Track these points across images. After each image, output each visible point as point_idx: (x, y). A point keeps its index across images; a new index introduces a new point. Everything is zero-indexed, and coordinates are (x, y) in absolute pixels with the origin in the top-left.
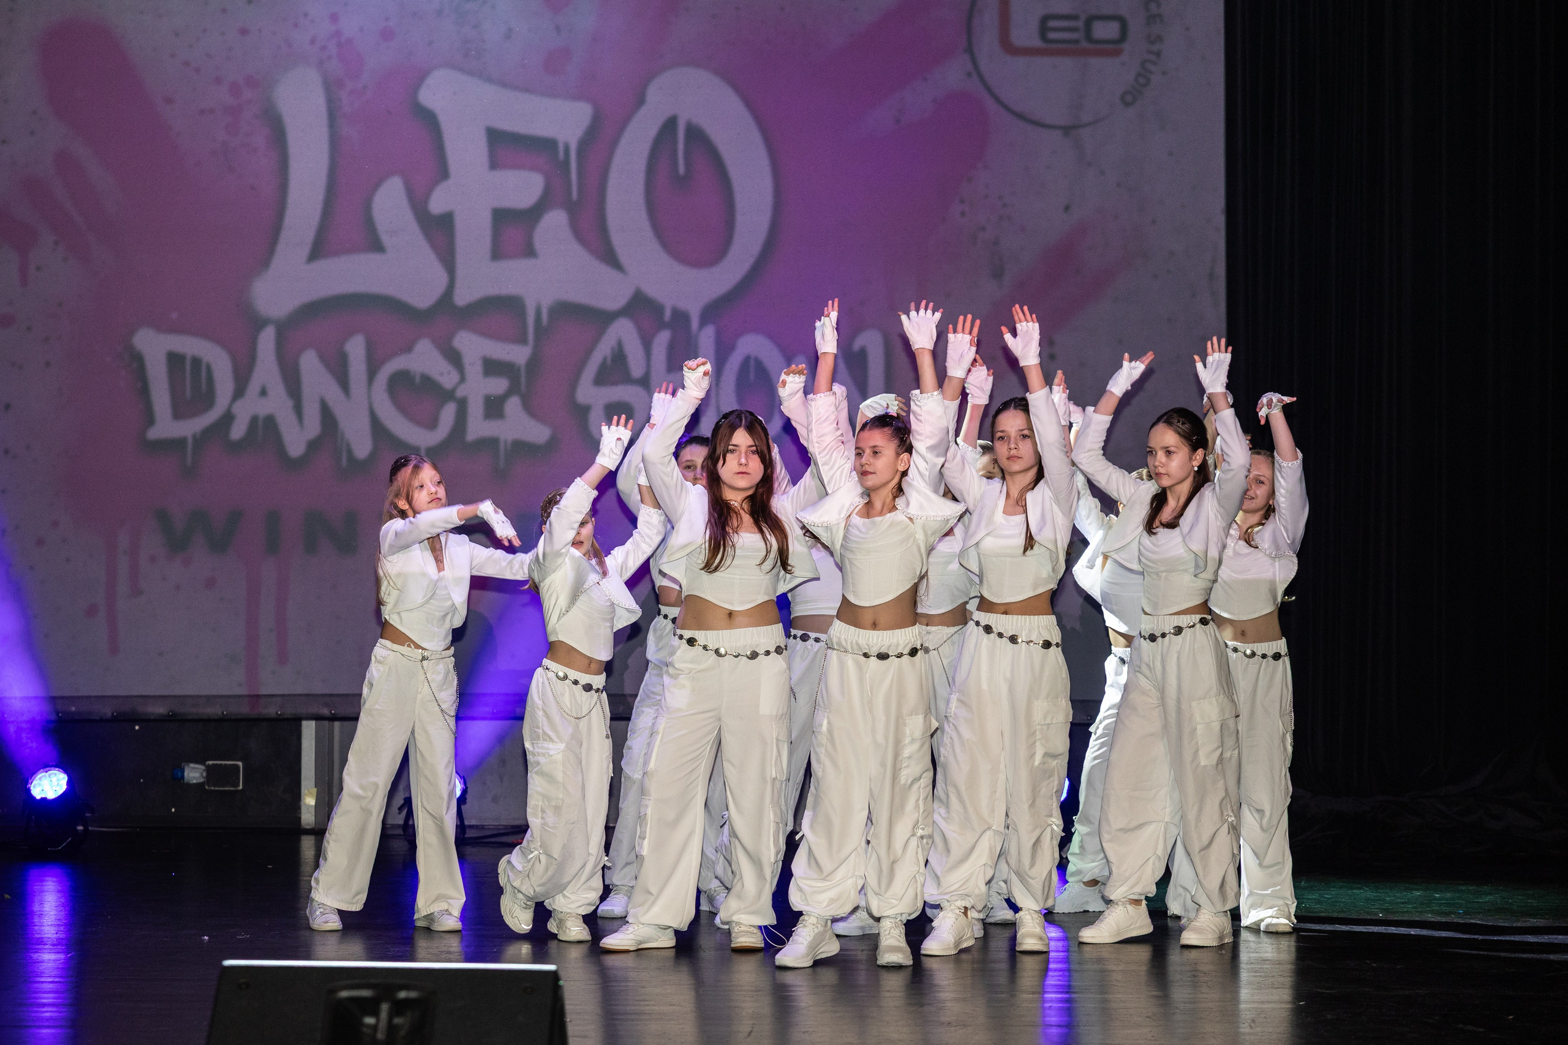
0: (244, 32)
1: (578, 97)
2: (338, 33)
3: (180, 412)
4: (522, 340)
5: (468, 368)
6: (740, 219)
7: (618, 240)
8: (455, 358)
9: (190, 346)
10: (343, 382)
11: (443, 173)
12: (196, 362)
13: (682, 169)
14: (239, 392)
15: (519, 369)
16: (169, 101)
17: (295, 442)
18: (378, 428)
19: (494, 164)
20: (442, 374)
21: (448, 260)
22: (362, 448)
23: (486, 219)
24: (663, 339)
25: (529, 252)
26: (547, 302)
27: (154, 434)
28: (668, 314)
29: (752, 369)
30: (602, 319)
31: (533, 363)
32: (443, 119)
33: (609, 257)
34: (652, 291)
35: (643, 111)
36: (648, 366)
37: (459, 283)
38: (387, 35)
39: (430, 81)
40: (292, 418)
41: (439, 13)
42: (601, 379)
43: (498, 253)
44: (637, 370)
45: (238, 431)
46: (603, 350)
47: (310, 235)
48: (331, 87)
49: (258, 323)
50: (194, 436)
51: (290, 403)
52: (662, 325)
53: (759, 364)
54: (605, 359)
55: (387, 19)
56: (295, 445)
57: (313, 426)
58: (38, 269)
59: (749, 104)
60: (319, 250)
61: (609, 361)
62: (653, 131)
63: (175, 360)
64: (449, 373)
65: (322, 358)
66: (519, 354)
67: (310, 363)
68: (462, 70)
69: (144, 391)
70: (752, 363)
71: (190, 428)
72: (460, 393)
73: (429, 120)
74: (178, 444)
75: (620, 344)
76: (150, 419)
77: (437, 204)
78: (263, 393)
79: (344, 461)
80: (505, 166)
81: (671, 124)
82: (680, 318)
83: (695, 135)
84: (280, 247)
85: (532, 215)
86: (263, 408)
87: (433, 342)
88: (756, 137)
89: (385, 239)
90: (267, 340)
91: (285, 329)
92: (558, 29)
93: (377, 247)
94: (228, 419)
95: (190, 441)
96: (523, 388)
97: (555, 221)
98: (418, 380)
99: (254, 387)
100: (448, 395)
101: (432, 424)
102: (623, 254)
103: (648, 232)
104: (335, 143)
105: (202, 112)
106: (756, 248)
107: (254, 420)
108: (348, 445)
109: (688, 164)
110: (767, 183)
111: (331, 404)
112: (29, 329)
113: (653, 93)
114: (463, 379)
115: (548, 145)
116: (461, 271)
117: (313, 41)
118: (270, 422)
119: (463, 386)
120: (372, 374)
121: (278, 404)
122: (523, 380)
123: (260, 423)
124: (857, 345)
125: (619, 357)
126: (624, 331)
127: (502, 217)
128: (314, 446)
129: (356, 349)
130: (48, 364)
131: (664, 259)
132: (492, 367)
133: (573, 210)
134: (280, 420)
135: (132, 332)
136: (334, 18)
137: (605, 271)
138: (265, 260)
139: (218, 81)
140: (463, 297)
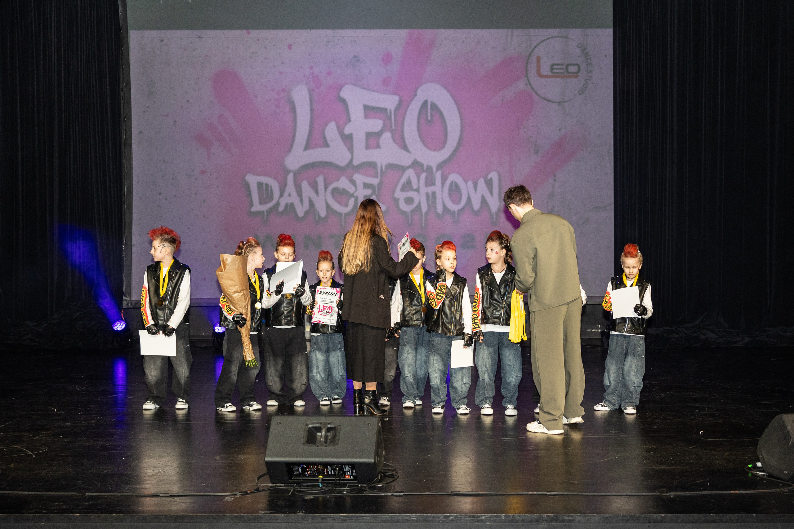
0: (281, 73)
1: (394, 94)
2: (312, 73)
3: (261, 203)
4: (377, 177)
5: (358, 186)
6: (449, 135)
7: (407, 142)
8: (354, 183)
9: (265, 180)
10: (317, 192)
11: (349, 120)
12: (267, 185)
13: (429, 118)
14: (281, 195)
15: (375, 186)
16: (256, 97)
17: (301, 211)
18: (328, 206)
19: (366, 117)
20: (349, 188)
21: (351, 150)
22: (323, 213)
23: (364, 136)
24: (424, 175)
25: (378, 146)
26: (384, 163)
27: (253, 209)
28: (425, 167)
29: (454, 185)
30: (403, 169)
31: (380, 184)
32: (348, 102)
33: (405, 148)
34: (420, 159)
35: (416, 98)
36: (419, 185)
37: (354, 158)
38: (329, 73)
39: (343, 89)
40: (299, 203)
41: (347, 65)
42: (403, 189)
43: (367, 147)
44: (415, 186)
45: (281, 208)
46: (404, 180)
47: (304, 142)
48: (311, 91)
49: (287, 172)
50: (267, 210)
51: (298, 199)
52: (424, 171)
53: (456, 183)
54: (404, 182)
55: (329, 68)
56: (301, 214)
57: (306, 206)
58: (214, 154)
59: (452, 96)
60: (308, 147)
61: (406, 183)
62: (420, 106)
63: (260, 185)
64: (352, 188)
65: (309, 183)
66: (375, 181)
67: (305, 185)
68: (354, 85)
69: (249, 195)
70: (454, 183)
71: (265, 208)
72: (355, 195)
73: (344, 102)
74: (261, 213)
75: (409, 177)
76: (252, 205)
77: (347, 131)
78: (290, 195)
79: (317, 218)
80: (370, 118)
81: (425, 103)
82: (429, 168)
83: (434, 107)
84: (294, 146)
85: (379, 134)
86: (290, 200)
87: (346, 177)
88: (455, 107)
89: (330, 143)
90: (290, 177)
91: (297, 174)
92: (387, 70)
93: (327, 146)
94: (278, 204)
95: (265, 212)
96: (377, 193)
97: (387, 136)
98: (341, 190)
99: (286, 194)
100: (352, 195)
101: (346, 205)
102: (410, 147)
103: (418, 140)
104: (312, 110)
105: (267, 101)
106: (455, 144)
107: (287, 204)
108: (318, 212)
109: (431, 116)
110: (458, 122)
111: (312, 199)
112: (211, 175)
113: (419, 92)
114: (356, 190)
115: (384, 110)
116: (355, 154)
117: (304, 76)
118: (292, 205)
119: (356, 192)
120: (326, 188)
121: (294, 199)
122: (377, 190)
123: (289, 206)
124: (489, 177)
125: (409, 182)
126: (410, 173)
127: (369, 135)
128: (306, 213)
129: (320, 180)
130: (217, 187)
131: (424, 149)
132: (366, 186)
133: (393, 132)
134: (295, 204)
135: (245, 176)
136: (311, 68)
137: (403, 152)
138: (290, 150)
139: (273, 90)
140: (356, 162)
